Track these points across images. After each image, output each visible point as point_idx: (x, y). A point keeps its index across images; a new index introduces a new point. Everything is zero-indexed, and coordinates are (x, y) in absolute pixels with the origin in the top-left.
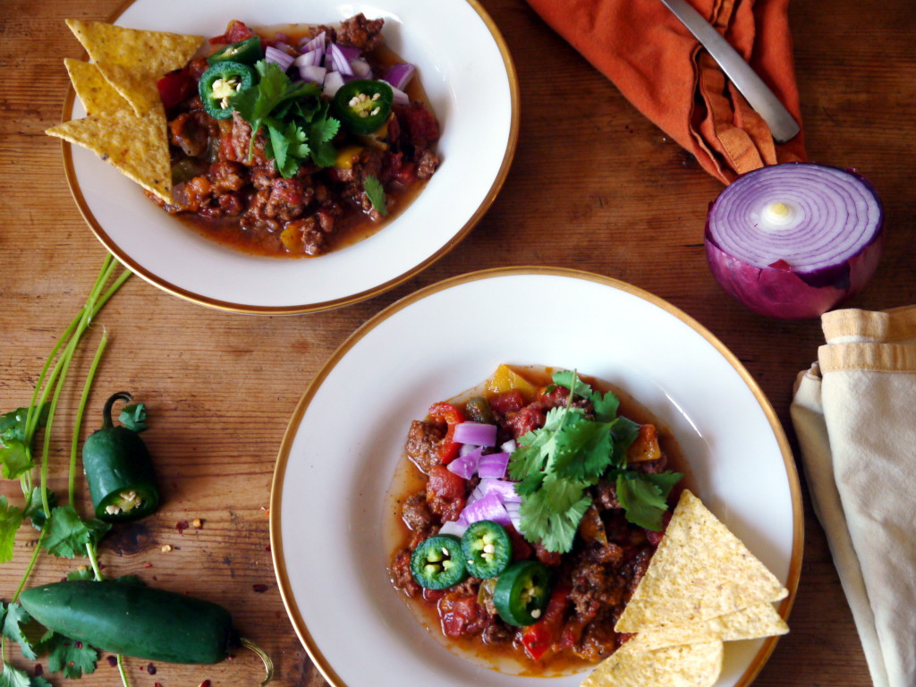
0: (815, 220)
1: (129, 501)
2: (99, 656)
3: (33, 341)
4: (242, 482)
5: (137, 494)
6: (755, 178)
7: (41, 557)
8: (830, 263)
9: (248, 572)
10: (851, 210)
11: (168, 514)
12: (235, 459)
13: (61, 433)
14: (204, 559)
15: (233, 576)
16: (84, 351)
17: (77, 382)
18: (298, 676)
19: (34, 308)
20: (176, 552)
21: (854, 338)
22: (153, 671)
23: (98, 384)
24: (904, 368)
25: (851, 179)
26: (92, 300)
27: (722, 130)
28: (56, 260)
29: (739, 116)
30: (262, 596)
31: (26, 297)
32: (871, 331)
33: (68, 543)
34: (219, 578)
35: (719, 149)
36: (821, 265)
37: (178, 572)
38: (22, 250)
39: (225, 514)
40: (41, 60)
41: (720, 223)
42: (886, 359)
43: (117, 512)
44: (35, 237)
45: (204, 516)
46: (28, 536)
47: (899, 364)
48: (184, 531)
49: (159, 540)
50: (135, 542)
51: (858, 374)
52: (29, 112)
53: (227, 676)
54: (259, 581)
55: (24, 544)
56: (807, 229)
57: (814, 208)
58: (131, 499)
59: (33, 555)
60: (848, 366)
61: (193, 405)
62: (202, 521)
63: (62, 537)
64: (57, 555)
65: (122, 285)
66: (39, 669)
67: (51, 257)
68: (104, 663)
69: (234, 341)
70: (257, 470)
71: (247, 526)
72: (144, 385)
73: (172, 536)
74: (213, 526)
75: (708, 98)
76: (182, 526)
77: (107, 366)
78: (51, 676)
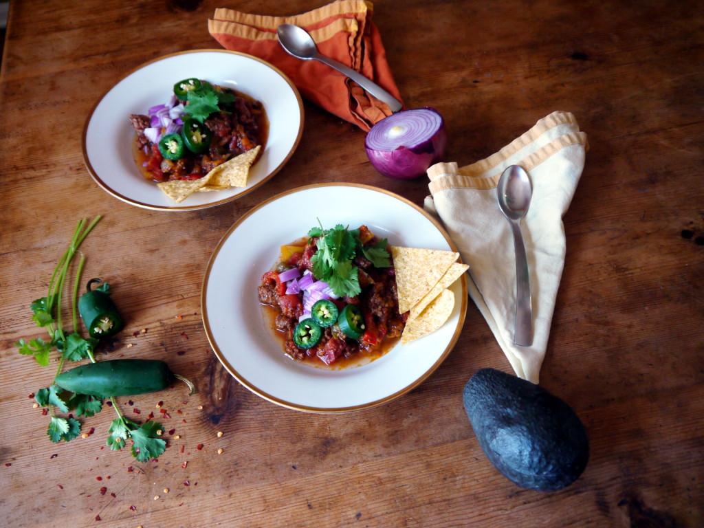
0: (413, 128)
1: (106, 324)
2: (102, 403)
3: (46, 268)
4: (164, 308)
5: (110, 319)
6: (384, 122)
7: (64, 364)
8: (423, 141)
9: (175, 347)
10: (429, 121)
11: (128, 330)
12: (158, 298)
13: (66, 304)
14: (150, 346)
15: (166, 351)
16: (73, 266)
17: (71, 282)
18: (207, 389)
19: (44, 253)
20: (136, 346)
21: (443, 175)
22: (131, 403)
23: (83, 279)
24: (470, 186)
25: (426, 111)
26: (73, 242)
27: (366, 109)
28: (52, 229)
29: (372, 102)
30: (183, 357)
31: (39, 249)
32: (450, 171)
33: (77, 352)
34: (159, 353)
35: (366, 117)
36: (419, 143)
37: (138, 355)
38: (33, 229)
39: (158, 324)
40: (31, 145)
41: (371, 141)
42: (460, 181)
43: (100, 332)
44: (39, 222)
45: (147, 327)
46: (57, 356)
47: (467, 184)
48: (138, 336)
49: (125, 343)
50: (113, 346)
51: (448, 190)
52: (28, 168)
53: (171, 397)
54: (180, 350)
55: (54, 360)
56: (410, 133)
57: (412, 125)
58: (107, 322)
59: (59, 364)
60: (443, 188)
61: (133, 279)
62: (146, 329)
63: (74, 349)
64: (73, 360)
65: (88, 234)
66: (71, 416)
67: (49, 229)
68: (105, 406)
69: (149, 247)
70: (171, 300)
71: (170, 327)
72: (107, 275)
73: (132, 339)
74: (152, 330)
75: (357, 98)
76: (136, 334)
77: (86, 271)
78: (78, 418)
